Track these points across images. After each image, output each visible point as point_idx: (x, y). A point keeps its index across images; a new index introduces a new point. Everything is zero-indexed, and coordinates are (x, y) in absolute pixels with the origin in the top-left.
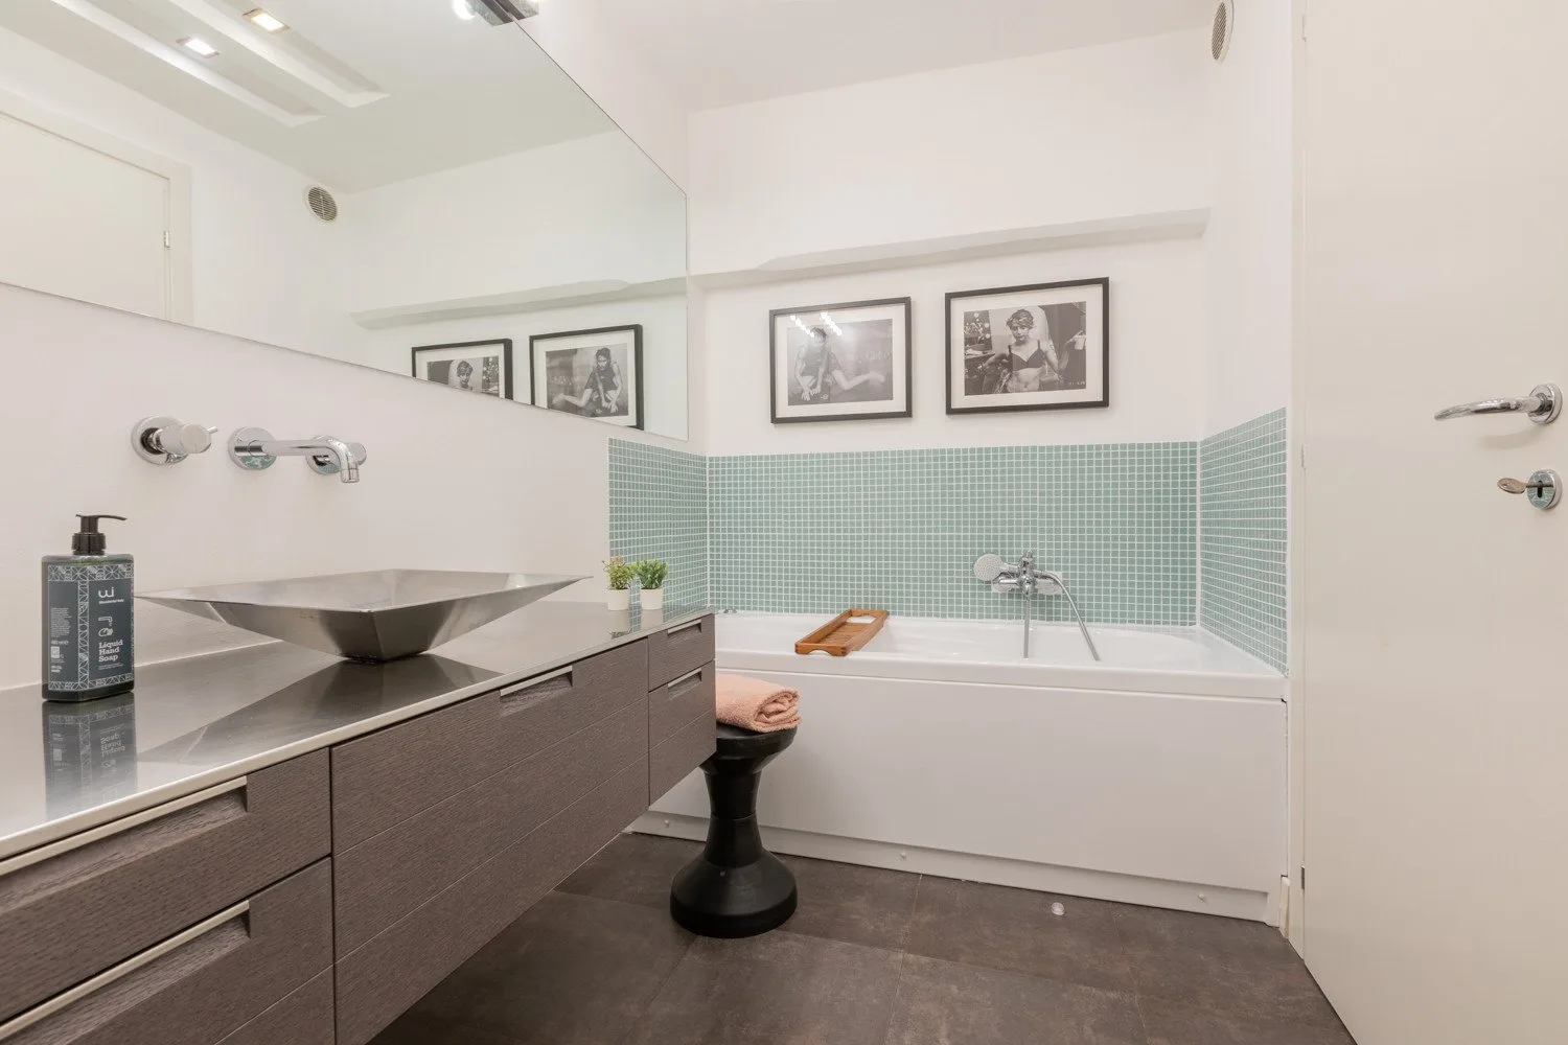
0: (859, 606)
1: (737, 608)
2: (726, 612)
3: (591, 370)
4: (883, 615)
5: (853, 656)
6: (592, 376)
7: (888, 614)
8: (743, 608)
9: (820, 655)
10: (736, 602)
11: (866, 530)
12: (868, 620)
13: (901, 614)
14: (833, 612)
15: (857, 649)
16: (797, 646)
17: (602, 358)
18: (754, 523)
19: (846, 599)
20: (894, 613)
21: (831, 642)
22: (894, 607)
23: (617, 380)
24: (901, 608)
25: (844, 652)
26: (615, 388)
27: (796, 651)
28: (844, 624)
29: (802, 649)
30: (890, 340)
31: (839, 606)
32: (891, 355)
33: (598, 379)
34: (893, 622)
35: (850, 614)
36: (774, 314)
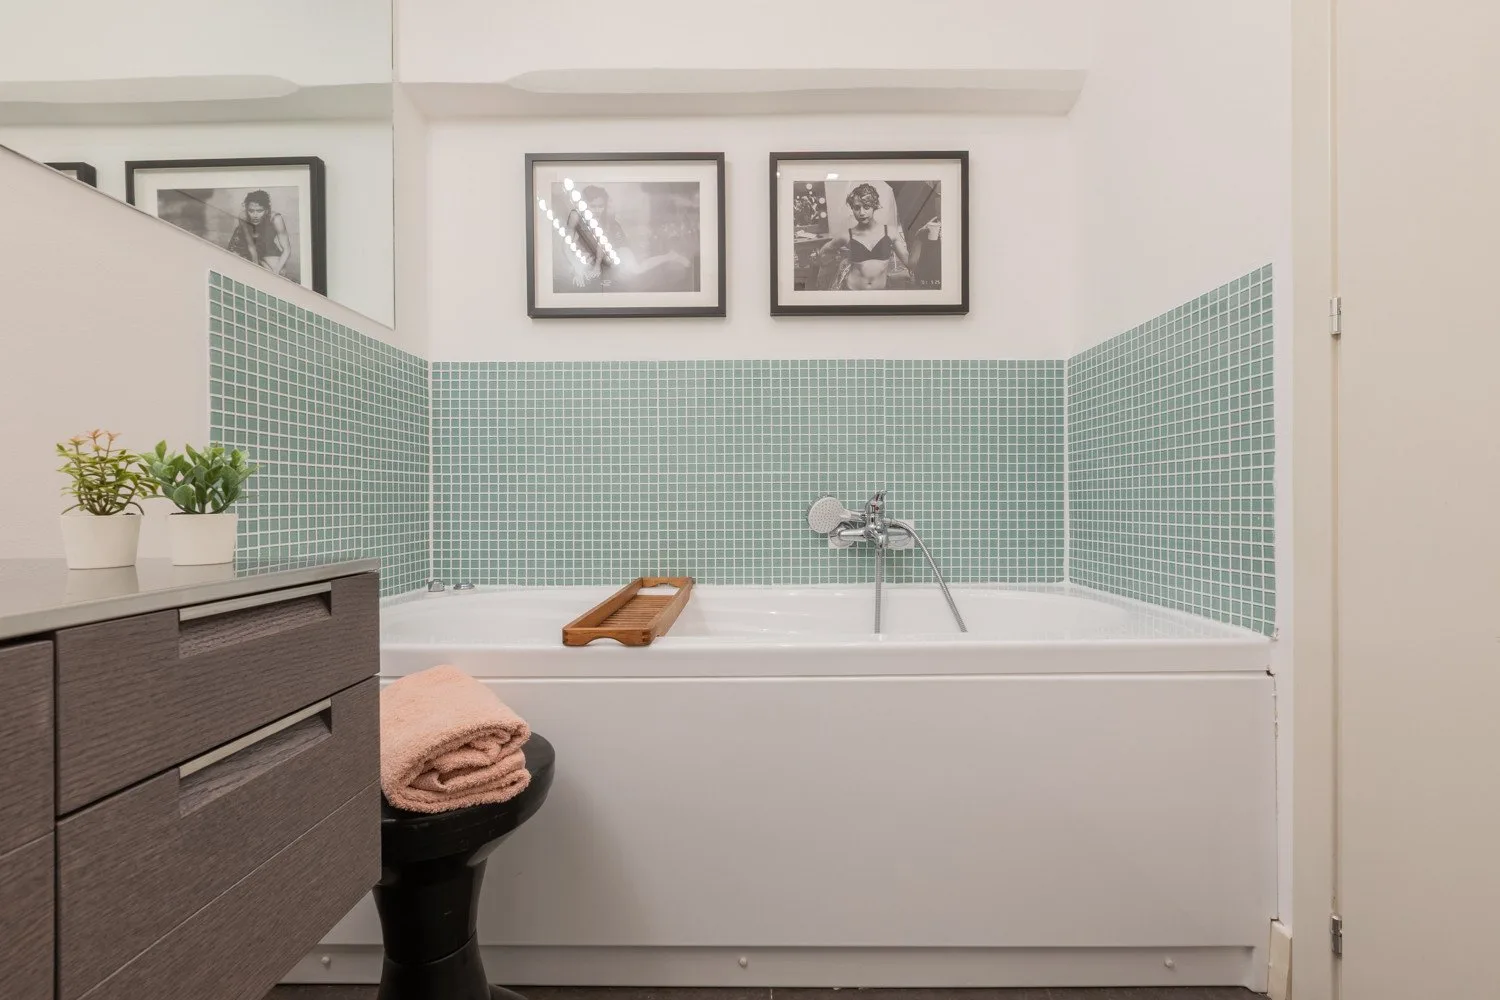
0: (654, 573)
1: (476, 581)
2: (457, 587)
3: (236, 223)
4: (687, 583)
5: (659, 645)
6: (239, 232)
7: (694, 582)
8: (484, 582)
9: (606, 647)
10: (475, 573)
11: (663, 469)
12: (671, 591)
13: (711, 581)
14: (616, 582)
15: (663, 634)
16: (565, 633)
17: (255, 206)
18: (502, 459)
19: (635, 564)
20: (702, 581)
21: (619, 625)
22: (701, 573)
23: (281, 241)
24: (711, 572)
25: (645, 639)
26: (279, 253)
27: (565, 642)
28: (635, 597)
29: (574, 637)
30: (697, 211)
31: (625, 573)
32: (698, 232)
33: (249, 238)
34: (701, 591)
35: (642, 583)
36: (533, 161)
